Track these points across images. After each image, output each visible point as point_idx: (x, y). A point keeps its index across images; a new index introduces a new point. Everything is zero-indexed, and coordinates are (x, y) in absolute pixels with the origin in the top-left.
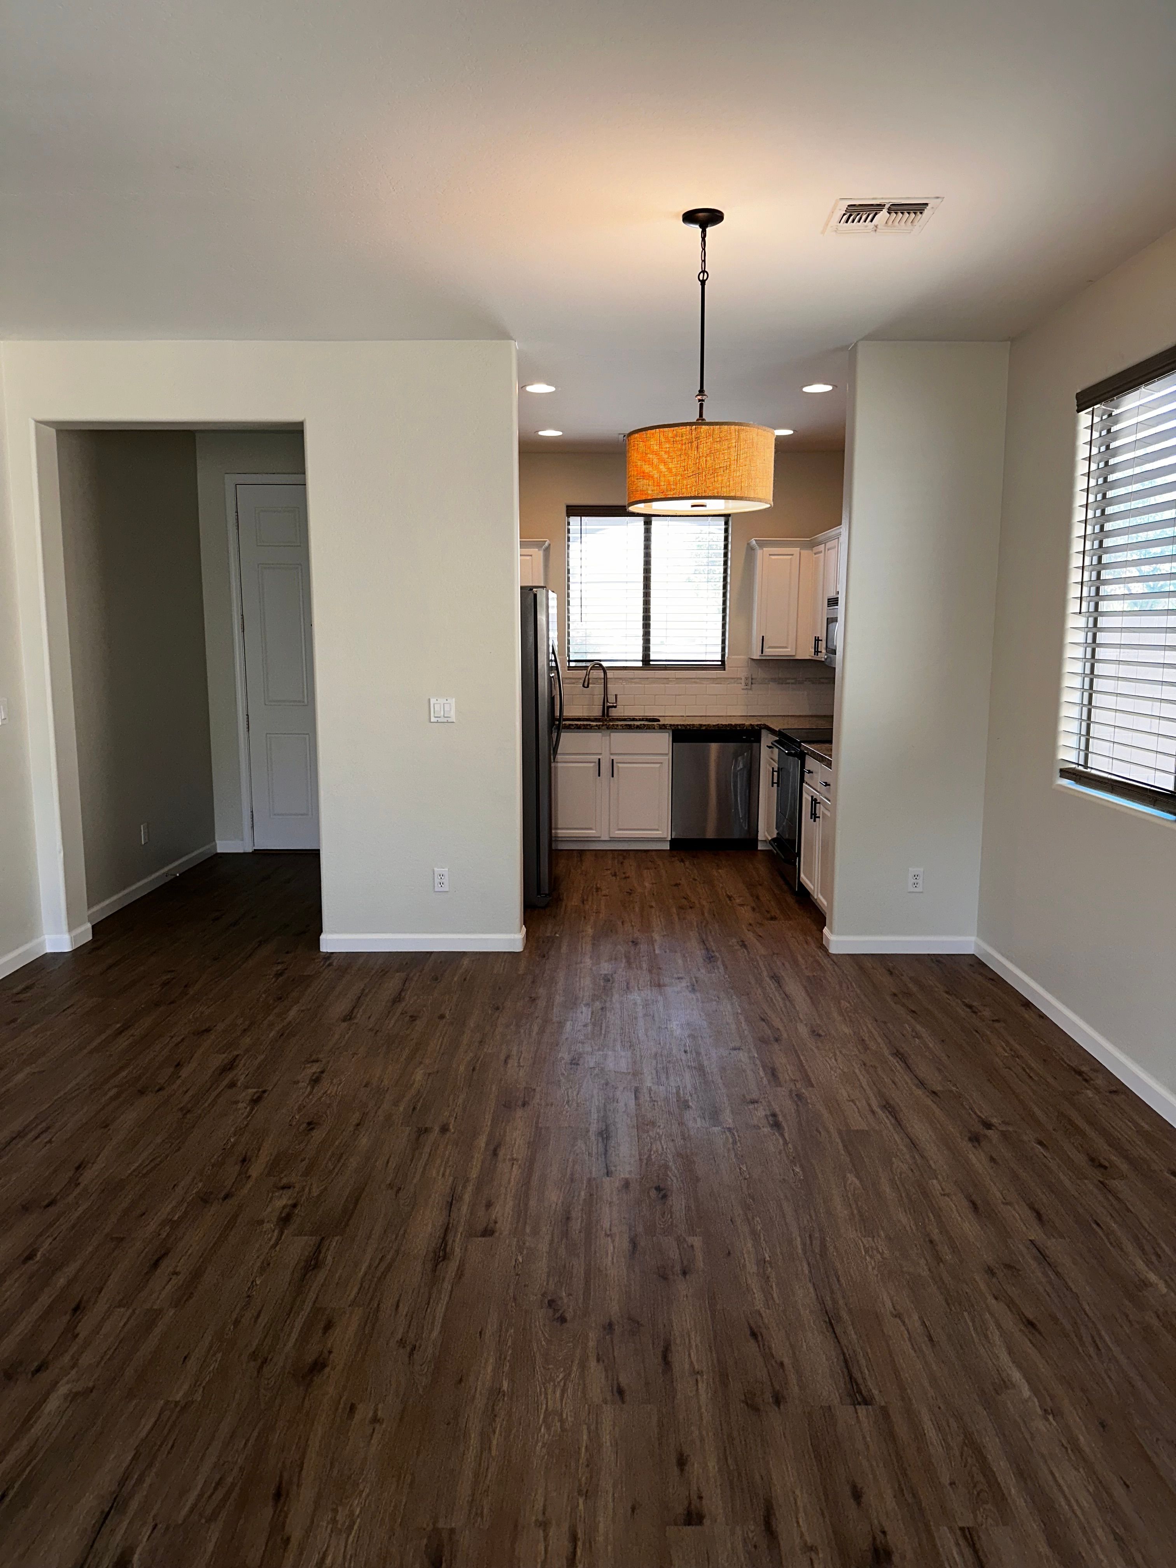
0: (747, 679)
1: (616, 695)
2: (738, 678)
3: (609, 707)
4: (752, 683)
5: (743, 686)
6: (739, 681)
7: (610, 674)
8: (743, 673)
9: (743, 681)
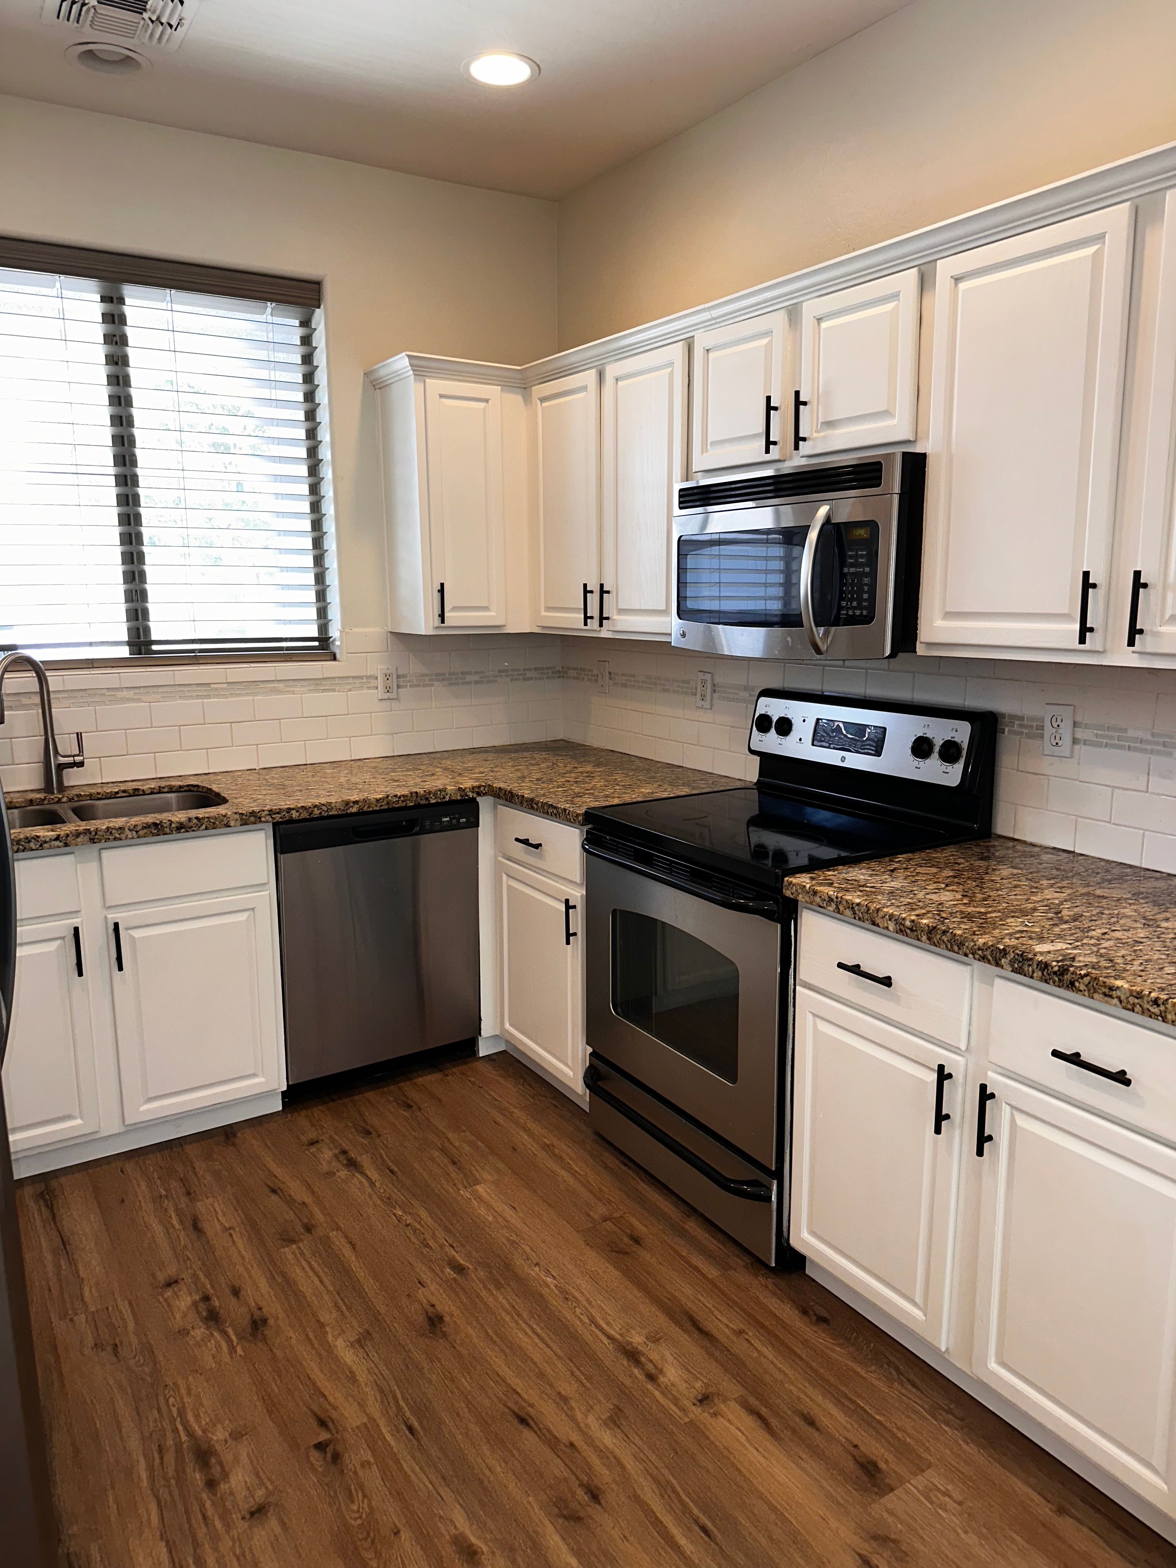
0: (387, 677)
1: (79, 736)
2: (368, 677)
3: (61, 767)
4: (398, 687)
5: (380, 693)
6: (373, 683)
7: (54, 680)
8: (377, 666)
9: (380, 683)
